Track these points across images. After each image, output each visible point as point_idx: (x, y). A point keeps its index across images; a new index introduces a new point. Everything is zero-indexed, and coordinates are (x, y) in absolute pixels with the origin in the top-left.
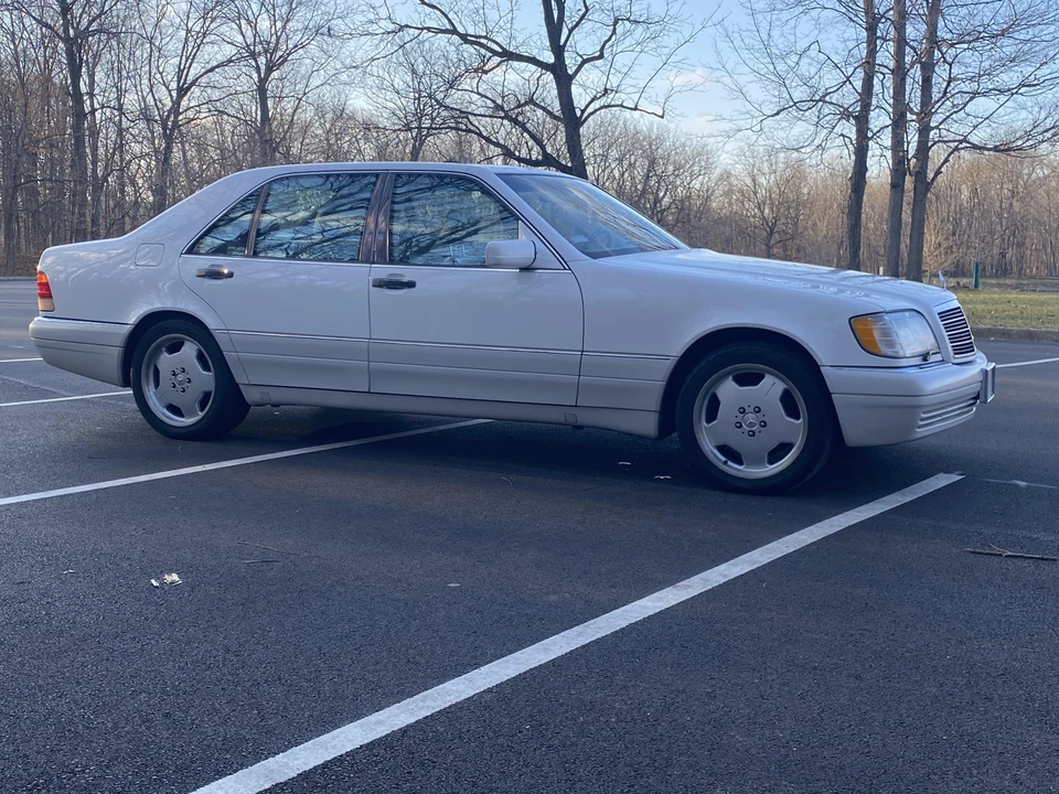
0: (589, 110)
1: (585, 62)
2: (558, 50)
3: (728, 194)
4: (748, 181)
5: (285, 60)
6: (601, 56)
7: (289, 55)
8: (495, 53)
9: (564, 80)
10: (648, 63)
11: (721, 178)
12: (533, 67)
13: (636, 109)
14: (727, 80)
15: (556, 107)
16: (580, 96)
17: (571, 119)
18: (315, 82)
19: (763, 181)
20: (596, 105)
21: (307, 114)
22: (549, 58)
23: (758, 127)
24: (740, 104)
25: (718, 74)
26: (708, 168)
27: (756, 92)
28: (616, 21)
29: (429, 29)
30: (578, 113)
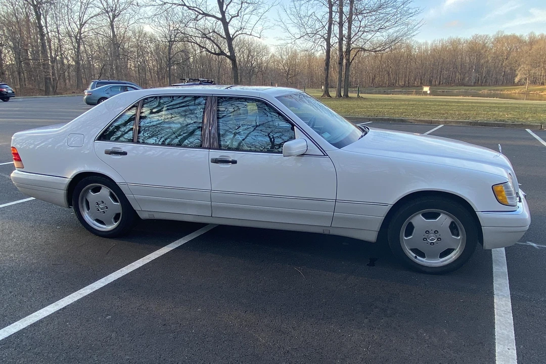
0: (235, 35)
1: (232, 17)
2: (223, 13)
3: (274, 62)
4: (280, 57)
5: (119, 14)
6: (238, 16)
7: (121, 11)
8: (200, 13)
9: (226, 24)
10: (254, 18)
11: (271, 56)
12: (214, 19)
13: (251, 35)
14: (283, 25)
15: (224, 34)
16: (231, 31)
17: (230, 39)
18: (131, 22)
19: (284, 57)
20: (238, 33)
21: (130, 34)
22: (220, 16)
23: (293, 43)
24: (287, 34)
25: (280, 23)
26: (268, 53)
27: (295, 30)
28: (242, 3)
29: (175, 4)
30: (231, 36)
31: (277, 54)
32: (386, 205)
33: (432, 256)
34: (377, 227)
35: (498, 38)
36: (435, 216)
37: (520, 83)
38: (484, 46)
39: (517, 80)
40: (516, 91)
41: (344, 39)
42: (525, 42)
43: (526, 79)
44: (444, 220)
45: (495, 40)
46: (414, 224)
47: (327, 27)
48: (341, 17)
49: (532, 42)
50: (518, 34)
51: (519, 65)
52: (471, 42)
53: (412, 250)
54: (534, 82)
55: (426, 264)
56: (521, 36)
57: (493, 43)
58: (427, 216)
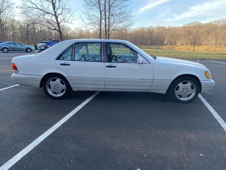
0: (61, 22)
1: (59, 15)
2: (55, 13)
3: (73, 34)
4: (76, 32)
5: (3, 11)
6: (62, 14)
7: (4, 10)
8: (45, 12)
9: (57, 18)
10: (69, 15)
11: (72, 32)
12: (52, 15)
13: (67, 22)
14: (81, 19)
16: (59, 20)
17: (58, 24)
18: (9, 15)
19: (78, 32)
20: (62, 21)
21: (8, 20)
23: (86, 26)
24: (83, 22)
25: (80, 18)
26: (70, 30)
27: (86, 21)
28: (63, 9)
29: (34, 8)
30: (59, 22)
31: (74, 31)
32: (171, 80)
33: (185, 97)
34: (167, 88)
35: (158, 28)
36: (186, 83)
37: (166, 44)
38: (153, 30)
39: (165, 43)
40: (165, 47)
41: (107, 25)
42: (167, 29)
43: (168, 43)
44: (189, 84)
45: (157, 28)
46: (179, 86)
47: (100, 21)
48: (105, 17)
49: (170, 29)
50: (164, 26)
51: (165, 38)
52: (148, 29)
53: (178, 95)
54: (170, 44)
55: (183, 100)
56: (166, 27)
57: (156, 29)
58: (184, 83)
